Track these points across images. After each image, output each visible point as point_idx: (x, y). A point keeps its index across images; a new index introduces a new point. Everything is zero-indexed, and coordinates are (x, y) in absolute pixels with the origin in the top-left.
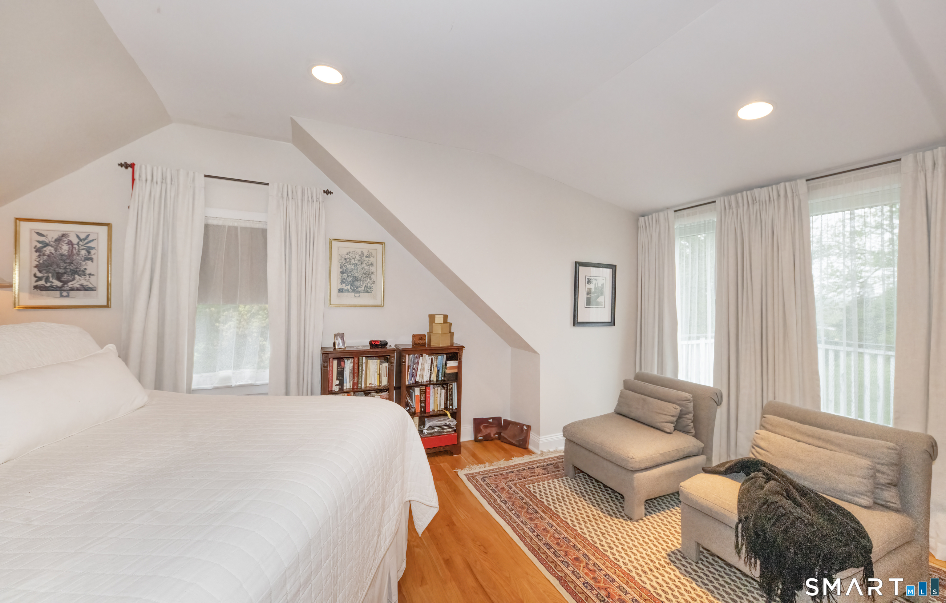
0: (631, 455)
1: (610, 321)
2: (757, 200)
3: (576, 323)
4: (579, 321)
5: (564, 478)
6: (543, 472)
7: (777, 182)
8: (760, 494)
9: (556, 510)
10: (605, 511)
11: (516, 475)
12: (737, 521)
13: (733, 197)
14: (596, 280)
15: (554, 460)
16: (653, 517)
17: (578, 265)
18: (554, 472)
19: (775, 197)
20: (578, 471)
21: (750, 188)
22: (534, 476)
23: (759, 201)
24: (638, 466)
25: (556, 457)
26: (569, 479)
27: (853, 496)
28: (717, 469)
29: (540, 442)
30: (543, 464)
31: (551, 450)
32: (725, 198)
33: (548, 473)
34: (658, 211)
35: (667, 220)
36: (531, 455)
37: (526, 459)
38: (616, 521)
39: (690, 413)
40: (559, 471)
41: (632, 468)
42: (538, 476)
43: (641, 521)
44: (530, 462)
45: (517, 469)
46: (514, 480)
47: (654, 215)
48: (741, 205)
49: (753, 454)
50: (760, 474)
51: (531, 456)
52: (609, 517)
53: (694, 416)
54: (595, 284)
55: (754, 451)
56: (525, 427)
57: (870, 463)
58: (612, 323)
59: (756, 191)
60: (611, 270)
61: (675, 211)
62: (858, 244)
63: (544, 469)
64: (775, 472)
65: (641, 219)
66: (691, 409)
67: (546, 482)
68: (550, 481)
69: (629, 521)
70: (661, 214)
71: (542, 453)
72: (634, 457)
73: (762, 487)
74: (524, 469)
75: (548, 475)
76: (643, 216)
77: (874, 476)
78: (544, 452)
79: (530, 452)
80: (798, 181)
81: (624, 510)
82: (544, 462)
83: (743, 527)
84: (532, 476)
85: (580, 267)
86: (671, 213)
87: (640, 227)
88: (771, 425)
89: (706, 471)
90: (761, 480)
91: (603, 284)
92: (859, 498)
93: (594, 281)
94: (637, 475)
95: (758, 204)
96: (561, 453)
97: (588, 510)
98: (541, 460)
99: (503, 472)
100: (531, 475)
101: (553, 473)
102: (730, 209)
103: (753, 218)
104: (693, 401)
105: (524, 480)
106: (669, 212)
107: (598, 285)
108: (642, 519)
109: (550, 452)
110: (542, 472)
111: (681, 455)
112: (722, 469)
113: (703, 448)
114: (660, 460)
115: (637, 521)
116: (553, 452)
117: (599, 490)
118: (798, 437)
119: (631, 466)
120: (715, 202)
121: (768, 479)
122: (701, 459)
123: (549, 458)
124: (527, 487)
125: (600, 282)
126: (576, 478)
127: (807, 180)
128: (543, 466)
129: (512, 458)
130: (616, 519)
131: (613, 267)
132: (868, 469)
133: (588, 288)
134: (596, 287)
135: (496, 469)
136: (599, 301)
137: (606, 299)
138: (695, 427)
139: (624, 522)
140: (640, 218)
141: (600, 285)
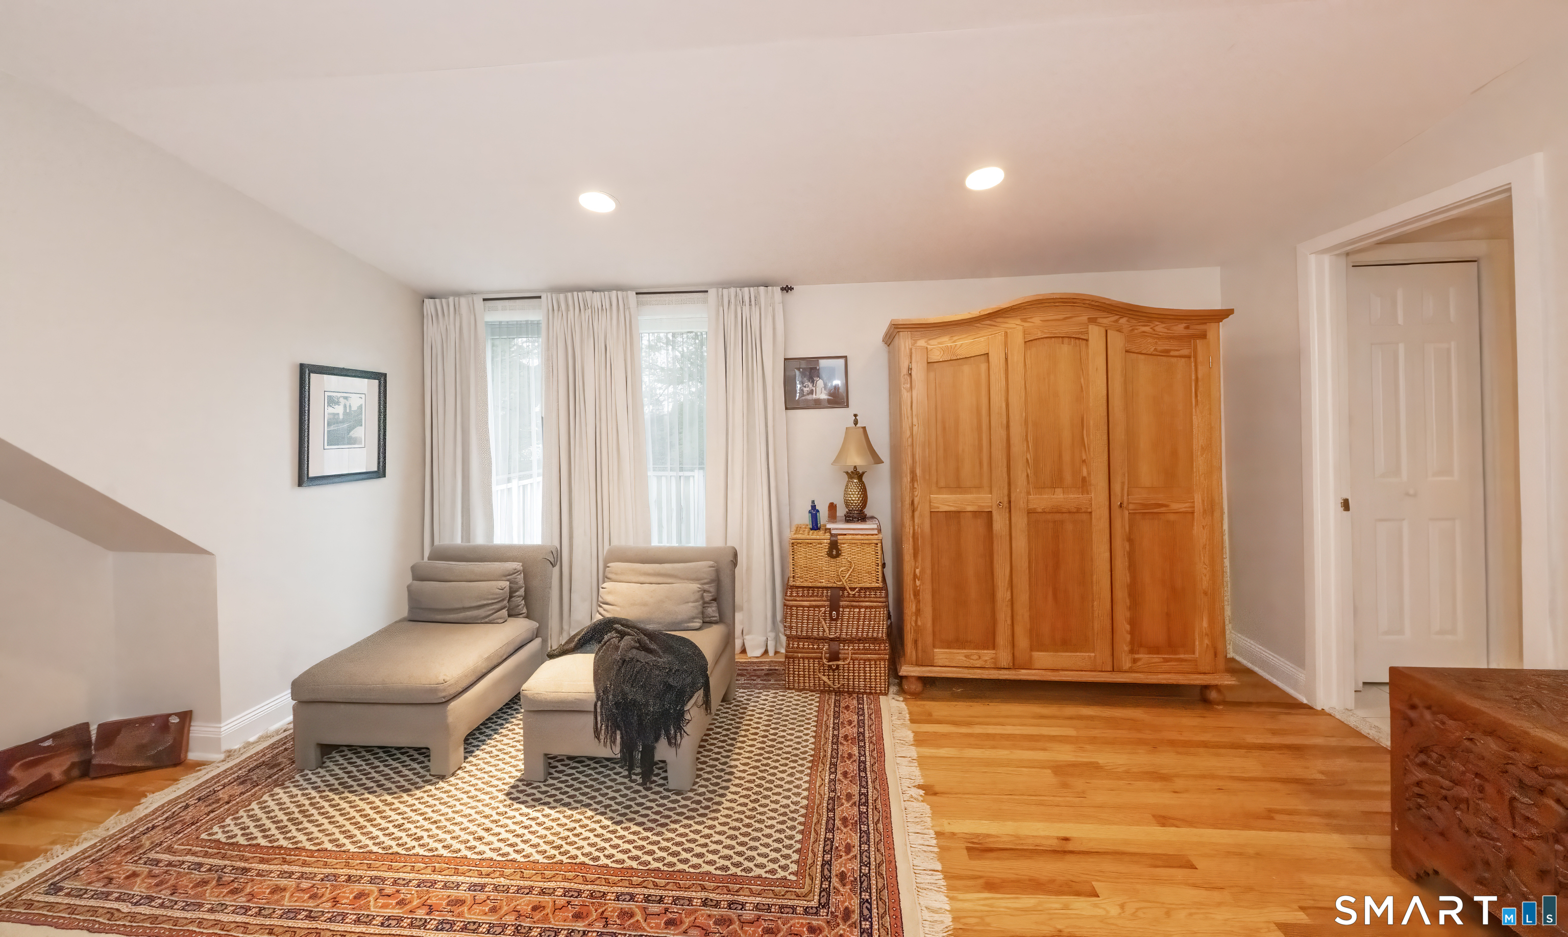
0: (441, 678)
1: (376, 469)
2: (589, 306)
3: (303, 478)
4: (311, 475)
5: (297, 777)
6: (242, 788)
7: (609, 289)
8: (617, 656)
9: (292, 843)
10: (396, 790)
11: (165, 829)
12: (595, 699)
13: (562, 296)
14: (346, 398)
15: (264, 755)
16: (476, 756)
17: (305, 372)
18: (270, 777)
19: (608, 307)
20: (327, 750)
21: (581, 289)
22: (220, 807)
23: (591, 306)
24: (453, 691)
25: (267, 748)
26: (310, 772)
27: (689, 622)
28: (566, 647)
29: (223, 735)
30: (236, 774)
31: (252, 739)
32: (554, 295)
33: (254, 787)
34: (458, 294)
35: (472, 310)
36: (200, 770)
37: (188, 783)
38: (419, 793)
39: (521, 588)
40: (282, 770)
41: (444, 697)
42: (228, 803)
43: (459, 772)
44: (200, 785)
45: (165, 816)
46: (162, 842)
47: (451, 299)
48: (571, 308)
49: (600, 614)
50: (613, 634)
51: (199, 773)
52: (404, 795)
53: (525, 591)
54: (345, 406)
55: (601, 610)
56: (175, 720)
57: (699, 586)
58: (380, 472)
59: (588, 294)
60: (377, 381)
61: (484, 300)
62: (652, 359)
63: (243, 783)
64: (627, 626)
65: (429, 303)
66: (521, 582)
67: (254, 805)
68: (266, 797)
69: (440, 782)
70: (463, 301)
71: (229, 754)
72: (447, 679)
73: (617, 648)
74: (187, 806)
75: (257, 788)
76: (432, 297)
77: (702, 597)
78: (235, 751)
79: (198, 765)
80: (629, 292)
81: (428, 771)
82: (240, 769)
83: (602, 705)
84: (212, 811)
85: (312, 375)
86: (478, 301)
87: (427, 314)
88: (616, 574)
89: (551, 656)
90: (616, 640)
91: (361, 405)
92: (693, 622)
93: (342, 400)
94: (453, 704)
95: (590, 310)
96: (278, 735)
97: (362, 805)
98: (231, 768)
99: (120, 842)
100: (210, 808)
101: (270, 780)
102: (559, 310)
103: (585, 325)
104: (524, 571)
105: (193, 827)
106: (475, 297)
107: (350, 406)
108: (460, 768)
109: (248, 745)
110: (239, 792)
111: (511, 649)
112: (572, 645)
113: (538, 629)
114: (484, 667)
115: (453, 774)
116: (257, 742)
117: (377, 763)
118: (642, 579)
119: (444, 694)
120: (540, 297)
121: (622, 635)
122: (536, 643)
123: (251, 757)
124: (207, 838)
125: (355, 402)
126: (325, 765)
127: (637, 294)
128: (239, 777)
129: (142, 801)
130: (417, 792)
131: (381, 378)
132: (699, 591)
133: (329, 414)
134: (348, 411)
135: (94, 846)
136: (353, 436)
137: (367, 432)
138: (527, 605)
139: (432, 788)
140: (426, 300)
141: (354, 408)
